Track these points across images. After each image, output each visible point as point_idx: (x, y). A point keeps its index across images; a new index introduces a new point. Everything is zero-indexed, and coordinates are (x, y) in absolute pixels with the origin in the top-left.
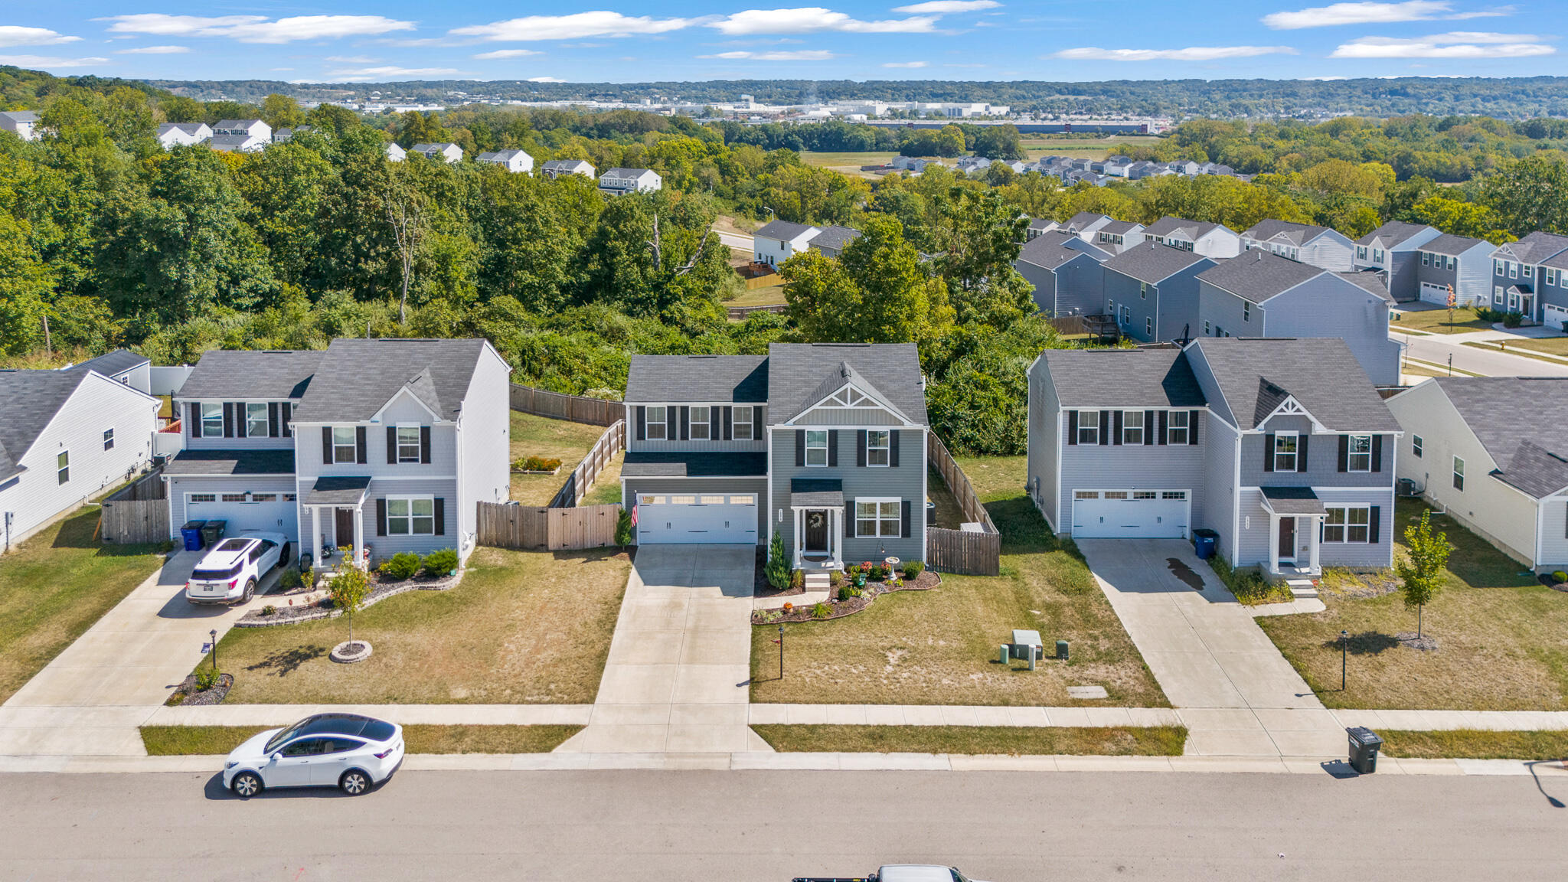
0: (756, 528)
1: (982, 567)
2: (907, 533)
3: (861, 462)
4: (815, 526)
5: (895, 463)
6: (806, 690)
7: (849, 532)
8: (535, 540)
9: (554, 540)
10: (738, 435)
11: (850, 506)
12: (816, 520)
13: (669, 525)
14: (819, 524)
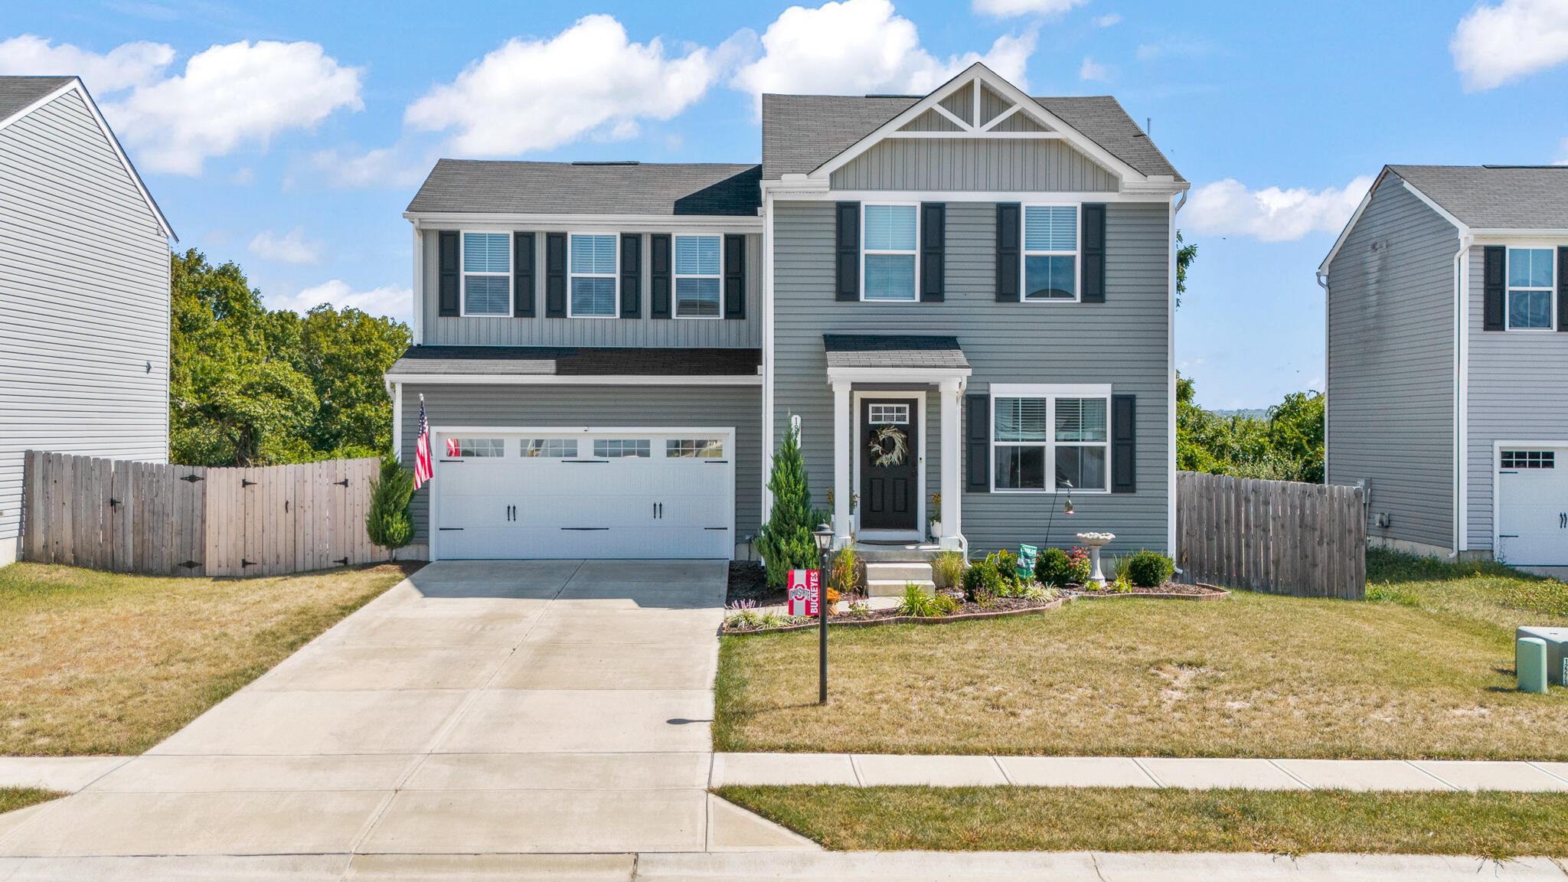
0: (729, 519)
1: (1319, 576)
2: (1125, 482)
3: (1006, 291)
4: (885, 460)
5: (1095, 292)
6: (914, 724)
7: (975, 481)
8: (171, 548)
9: (219, 548)
10: (685, 307)
11: (976, 406)
12: (889, 446)
13: (511, 511)
14: (895, 456)
